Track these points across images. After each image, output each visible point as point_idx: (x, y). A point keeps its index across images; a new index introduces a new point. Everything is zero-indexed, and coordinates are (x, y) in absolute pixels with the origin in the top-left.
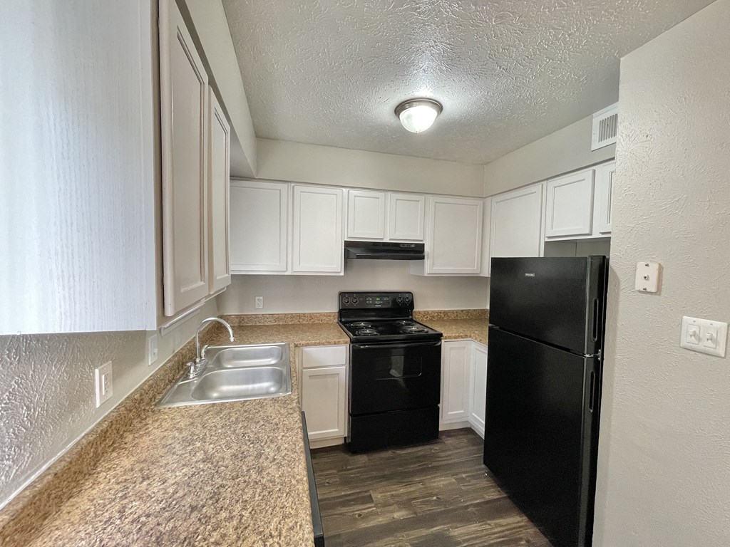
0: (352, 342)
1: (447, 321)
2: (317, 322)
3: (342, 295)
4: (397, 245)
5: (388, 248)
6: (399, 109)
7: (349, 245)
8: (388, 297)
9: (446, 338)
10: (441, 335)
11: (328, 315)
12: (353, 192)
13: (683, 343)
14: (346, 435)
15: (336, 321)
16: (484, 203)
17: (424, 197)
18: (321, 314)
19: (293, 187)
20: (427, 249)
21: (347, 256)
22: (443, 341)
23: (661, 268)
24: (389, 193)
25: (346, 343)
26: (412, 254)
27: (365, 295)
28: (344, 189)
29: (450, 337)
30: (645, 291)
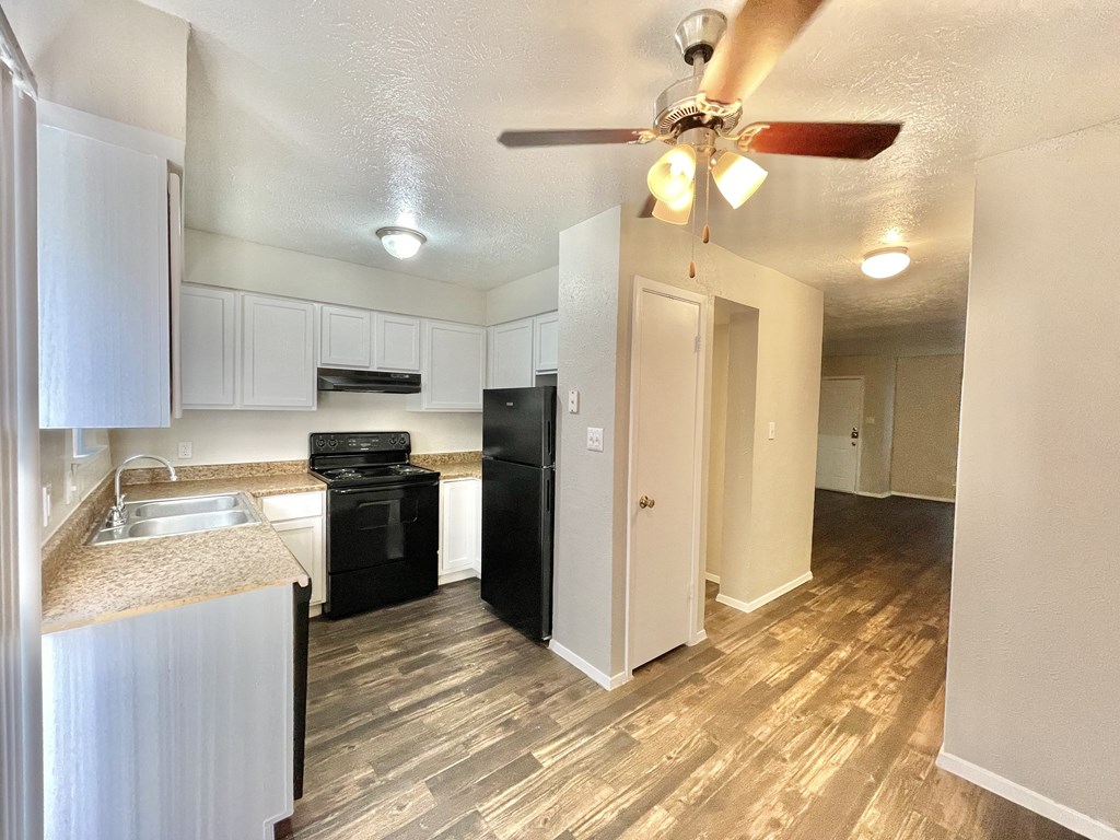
0: (329, 487)
1: (454, 464)
2: (278, 473)
3: (314, 436)
4: (388, 374)
5: (377, 378)
6: (381, 232)
7: (322, 372)
8: (377, 437)
9: (444, 478)
10: (438, 474)
11: (295, 464)
12: (327, 308)
13: (589, 447)
14: (324, 601)
15: (306, 470)
16: (487, 333)
17: (418, 322)
18: (283, 463)
19: (243, 296)
20: (424, 380)
21: (322, 388)
22: (441, 482)
23: (579, 394)
24: (375, 313)
25: (322, 489)
26: (406, 386)
27: (347, 436)
28: (315, 304)
29: (449, 477)
30: (572, 412)
